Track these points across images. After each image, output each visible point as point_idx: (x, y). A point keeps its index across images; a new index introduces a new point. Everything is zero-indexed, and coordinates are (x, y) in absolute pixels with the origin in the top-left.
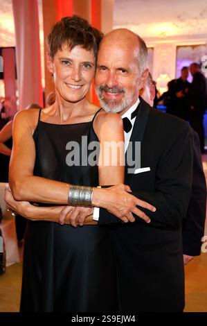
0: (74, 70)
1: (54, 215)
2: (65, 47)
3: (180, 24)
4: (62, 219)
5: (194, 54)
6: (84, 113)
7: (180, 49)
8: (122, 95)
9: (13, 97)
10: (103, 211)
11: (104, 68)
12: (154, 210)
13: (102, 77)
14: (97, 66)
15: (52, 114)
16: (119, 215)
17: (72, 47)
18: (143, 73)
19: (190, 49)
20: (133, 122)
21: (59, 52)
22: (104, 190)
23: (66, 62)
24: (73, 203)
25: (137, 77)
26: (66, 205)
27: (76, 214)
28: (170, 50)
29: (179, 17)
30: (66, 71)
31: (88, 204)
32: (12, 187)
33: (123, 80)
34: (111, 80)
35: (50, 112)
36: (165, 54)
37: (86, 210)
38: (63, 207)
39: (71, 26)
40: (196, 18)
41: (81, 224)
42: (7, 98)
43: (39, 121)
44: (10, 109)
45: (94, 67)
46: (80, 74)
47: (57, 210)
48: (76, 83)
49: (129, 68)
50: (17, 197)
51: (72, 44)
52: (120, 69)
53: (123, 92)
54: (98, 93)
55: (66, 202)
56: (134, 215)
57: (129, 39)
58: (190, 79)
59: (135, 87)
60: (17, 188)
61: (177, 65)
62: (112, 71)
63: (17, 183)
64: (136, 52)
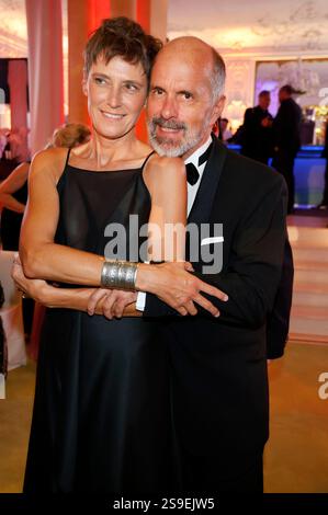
1: (80, 300)
3: (262, 31)
4: (91, 308)
5: (280, 73)
7: (261, 66)
8: (182, 132)
9: (22, 129)
10: (152, 298)
11: (160, 90)
12: (226, 298)
13: (156, 106)
15: (86, 155)
16: (174, 304)
17: (108, 59)
18: (218, 102)
19: (275, 66)
20: (201, 170)
22: (154, 267)
23: (101, 80)
24: (107, 284)
26: (98, 287)
27: (111, 300)
28: (247, 67)
29: (260, 21)
31: (130, 287)
33: (186, 111)
34: (168, 107)
35: (83, 153)
36: (238, 73)
37: (126, 295)
38: (93, 290)
40: (284, 23)
41: (119, 316)
42: (14, 130)
43: (67, 165)
44: (17, 146)
47: (84, 294)
48: (114, 111)
49: (196, 93)
50: (29, 274)
51: (110, 53)
52: (183, 92)
53: (184, 128)
55: (99, 284)
56: (196, 304)
58: (273, 109)
60: (30, 260)
61: (255, 88)
62: (171, 95)
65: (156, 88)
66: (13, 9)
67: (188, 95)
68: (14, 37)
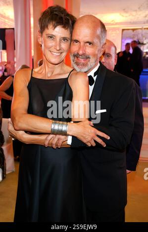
0: (56, 43)
1: (41, 140)
2: (50, 26)
3: (125, 15)
4: (46, 143)
5: (134, 35)
6: (62, 72)
7: (125, 31)
8: (88, 60)
9: (12, 62)
10: (74, 138)
11: (77, 41)
12: (109, 138)
13: (75, 48)
14: (72, 40)
15: (40, 72)
16: (85, 141)
17: (55, 27)
18: (103, 46)
19: (131, 31)
20: (95, 78)
21: (46, 30)
22: (75, 124)
23: (51, 37)
24: (54, 132)
25: (99, 48)
26: (49, 134)
27: (56, 140)
28: (118, 32)
29: (124, 10)
30: (51, 43)
31: (65, 134)
32: (13, 121)
33: (89, 50)
34: (81, 49)
35: (38, 71)
36: (114, 35)
37: (63, 137)
38: (47, 135)
39: (55, 13)
40: (136, 11)
41: (59, 147)
42: (9, 62)
43: (31, 77)
44: (10, 69)
45: (69, 41)
46: (60, 45)
47: (43, 137)
48: (58, 52)
49: (94, 42)
50: (16, 128)
51: (56, 24)
52: (87, 42)
53: (89, 58)
54: (72, 58)
55: (50, 132)
56: (95, 141)
57: (94, 22)
58: (131, 51)
59: (97, 55)
60: (17, 122)
61: (122, 42)
62: (82, 44)
63: (17, 118)
64: (99, 31)
65: (75, 40)
66: (7, 5)
67: (90, 43)
68: (8, 18)
